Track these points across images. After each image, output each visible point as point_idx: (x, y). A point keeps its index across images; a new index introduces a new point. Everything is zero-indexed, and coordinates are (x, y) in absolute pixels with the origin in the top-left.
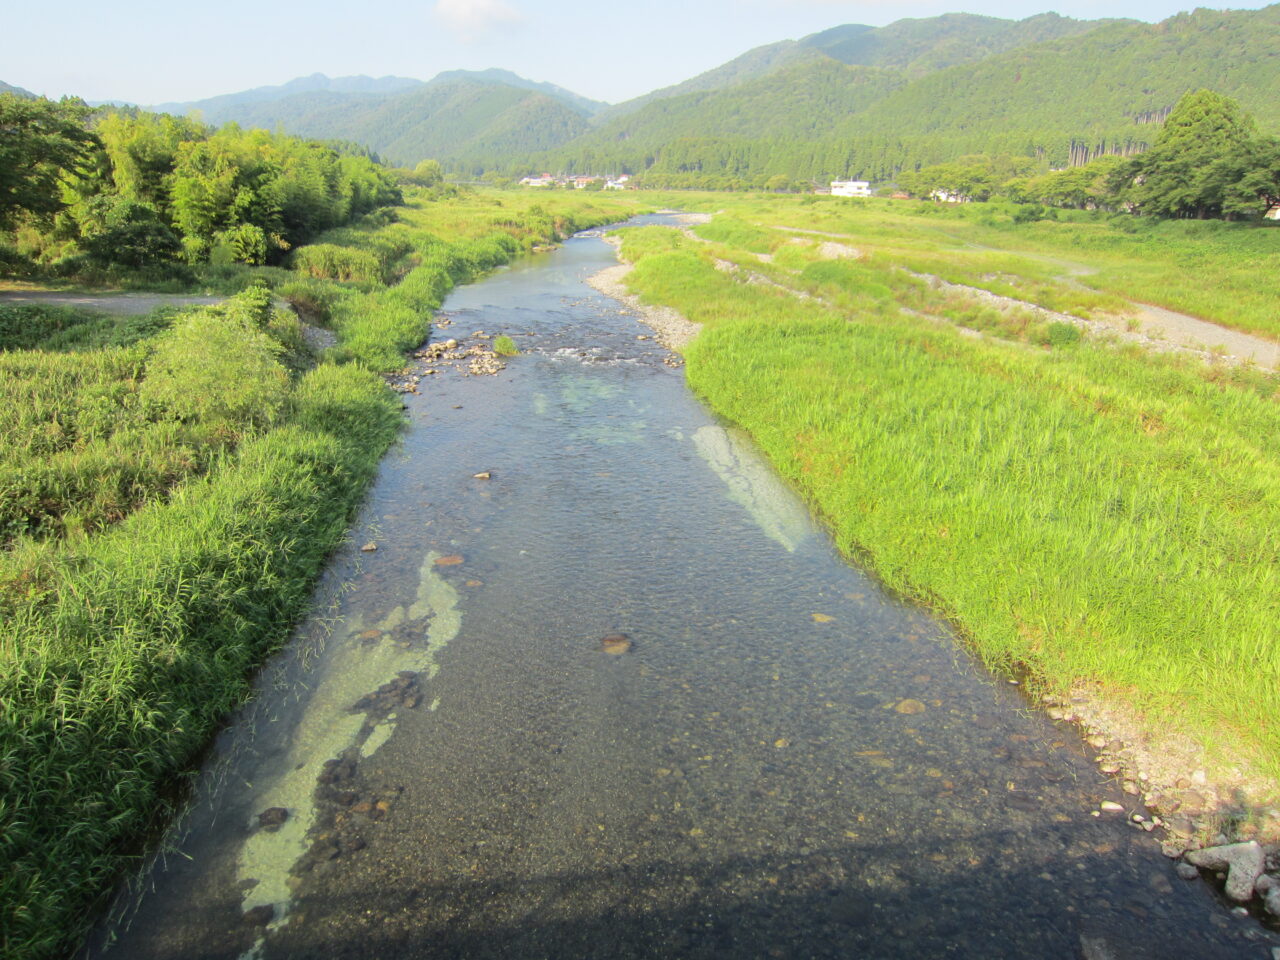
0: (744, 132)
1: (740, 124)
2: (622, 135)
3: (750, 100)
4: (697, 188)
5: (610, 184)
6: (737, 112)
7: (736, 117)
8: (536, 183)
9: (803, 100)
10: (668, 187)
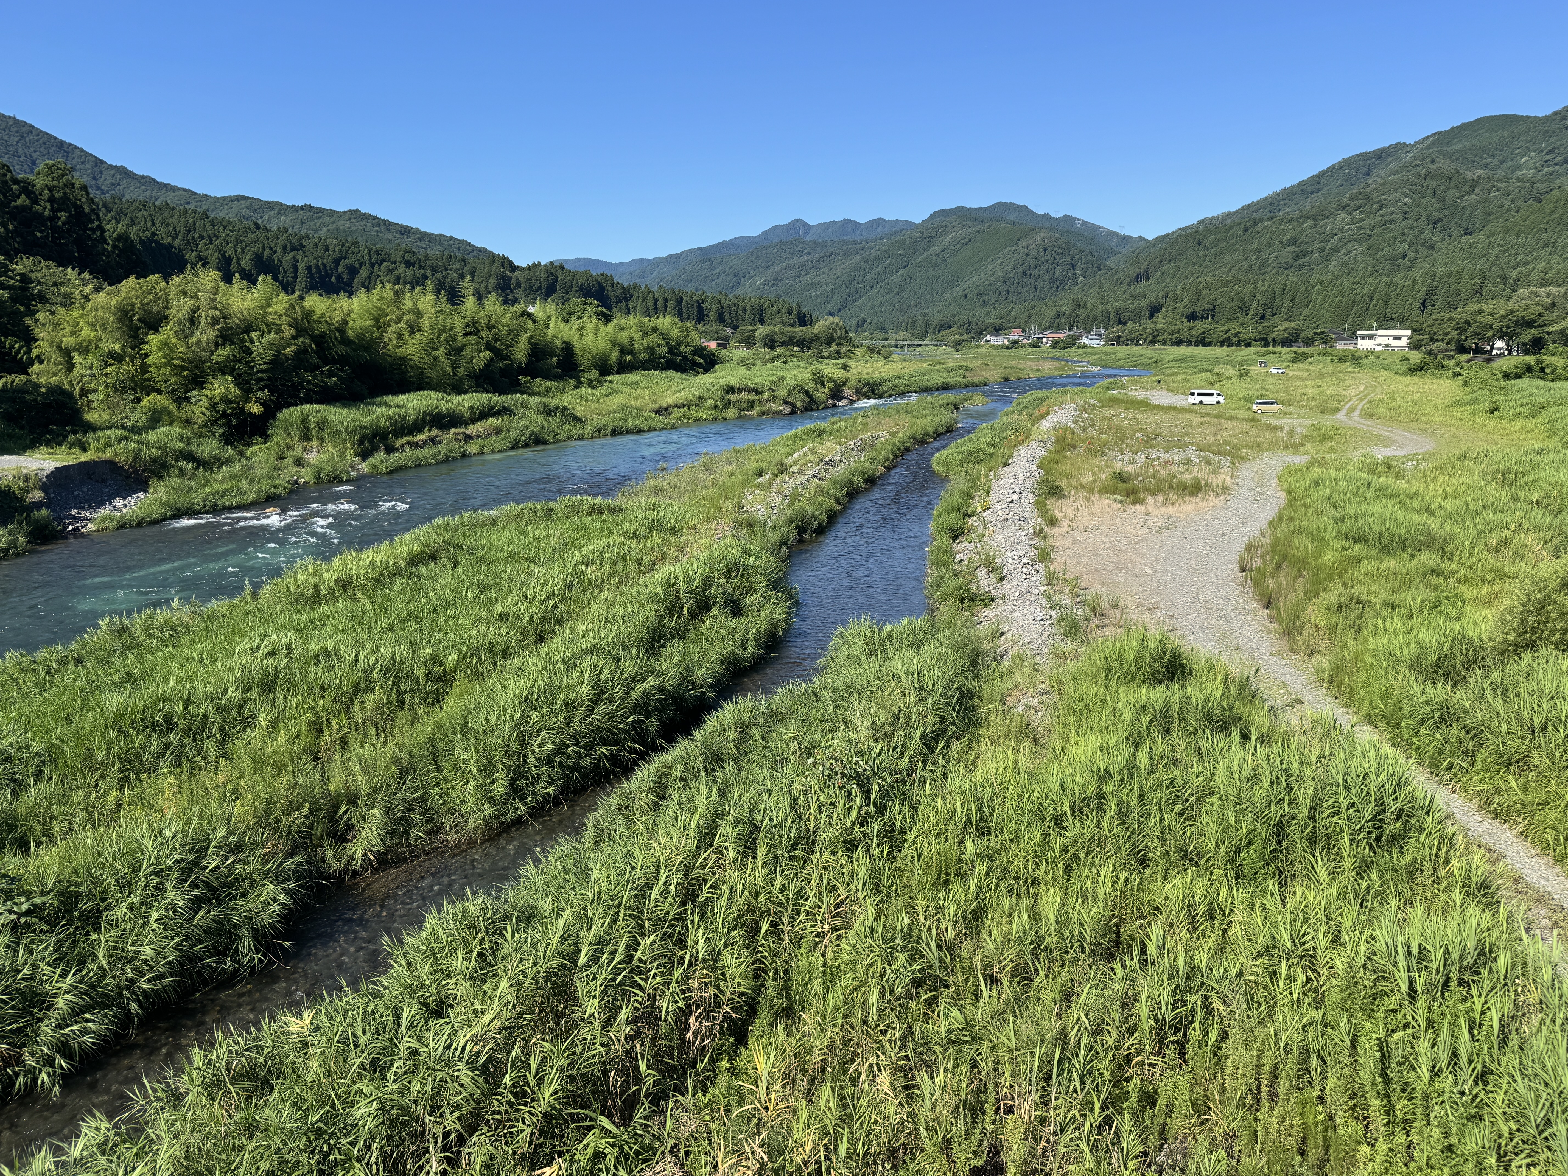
0: (1301, 267)
1: (1297, 257)
2: (1139, 278)
3: (1316, 225)
4: (1189, 343)
5: (1085, 340)
6: (1293, 242)
7: (1292, 249)
8: (999, 340)
9: (1391, 221)
10: (1153, 342)
